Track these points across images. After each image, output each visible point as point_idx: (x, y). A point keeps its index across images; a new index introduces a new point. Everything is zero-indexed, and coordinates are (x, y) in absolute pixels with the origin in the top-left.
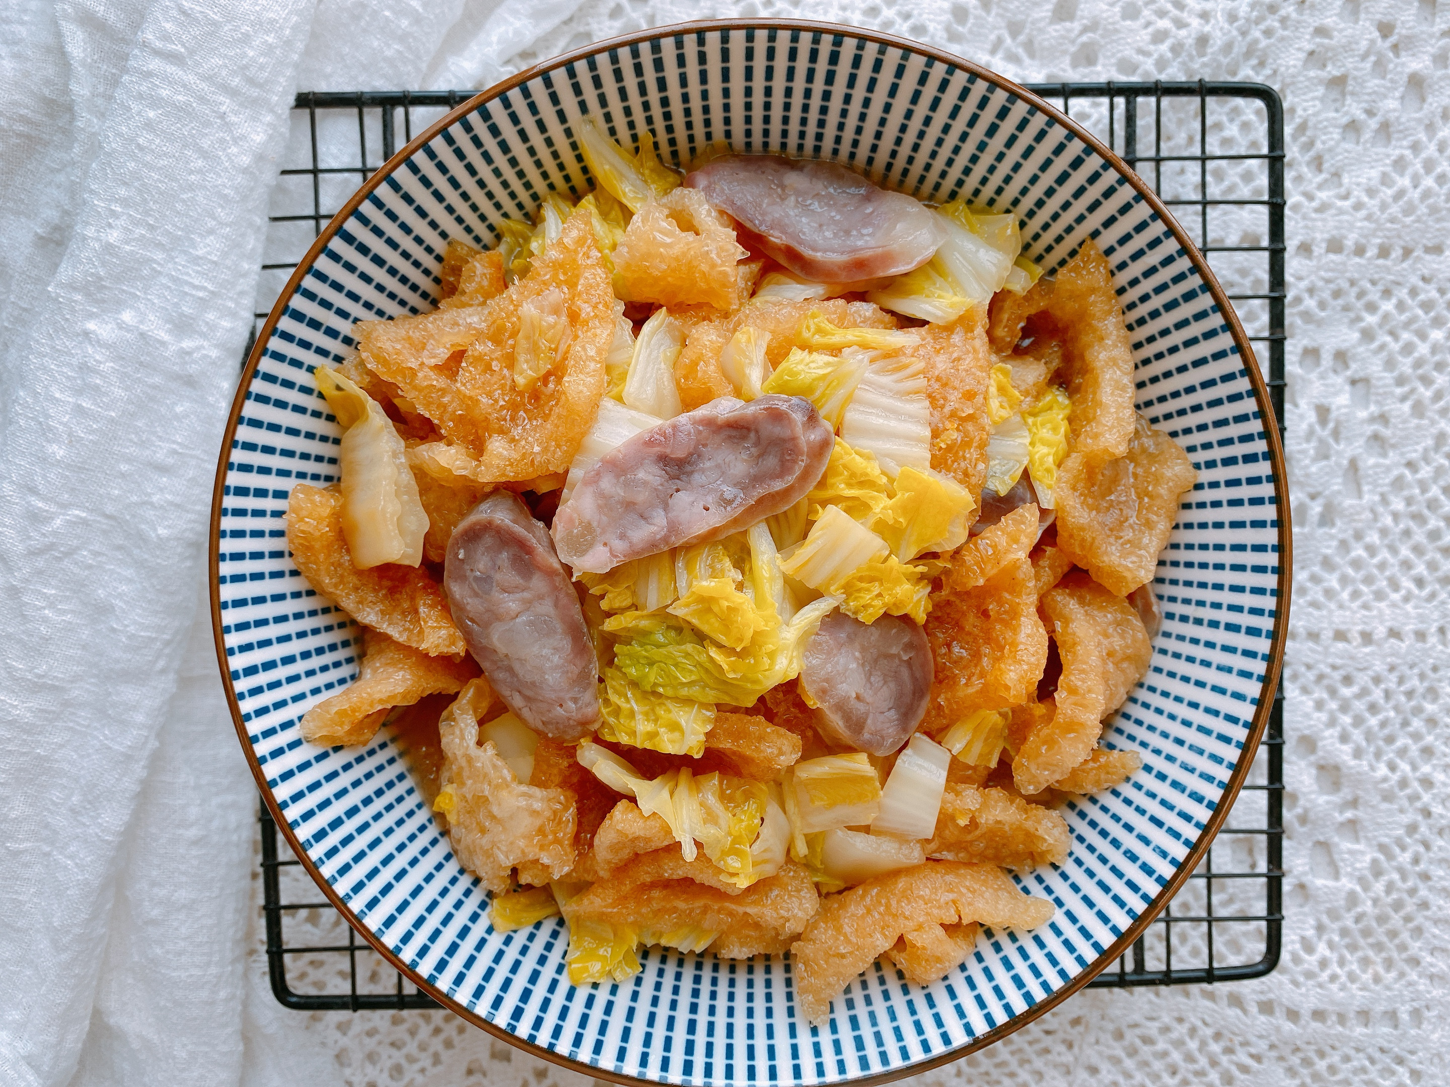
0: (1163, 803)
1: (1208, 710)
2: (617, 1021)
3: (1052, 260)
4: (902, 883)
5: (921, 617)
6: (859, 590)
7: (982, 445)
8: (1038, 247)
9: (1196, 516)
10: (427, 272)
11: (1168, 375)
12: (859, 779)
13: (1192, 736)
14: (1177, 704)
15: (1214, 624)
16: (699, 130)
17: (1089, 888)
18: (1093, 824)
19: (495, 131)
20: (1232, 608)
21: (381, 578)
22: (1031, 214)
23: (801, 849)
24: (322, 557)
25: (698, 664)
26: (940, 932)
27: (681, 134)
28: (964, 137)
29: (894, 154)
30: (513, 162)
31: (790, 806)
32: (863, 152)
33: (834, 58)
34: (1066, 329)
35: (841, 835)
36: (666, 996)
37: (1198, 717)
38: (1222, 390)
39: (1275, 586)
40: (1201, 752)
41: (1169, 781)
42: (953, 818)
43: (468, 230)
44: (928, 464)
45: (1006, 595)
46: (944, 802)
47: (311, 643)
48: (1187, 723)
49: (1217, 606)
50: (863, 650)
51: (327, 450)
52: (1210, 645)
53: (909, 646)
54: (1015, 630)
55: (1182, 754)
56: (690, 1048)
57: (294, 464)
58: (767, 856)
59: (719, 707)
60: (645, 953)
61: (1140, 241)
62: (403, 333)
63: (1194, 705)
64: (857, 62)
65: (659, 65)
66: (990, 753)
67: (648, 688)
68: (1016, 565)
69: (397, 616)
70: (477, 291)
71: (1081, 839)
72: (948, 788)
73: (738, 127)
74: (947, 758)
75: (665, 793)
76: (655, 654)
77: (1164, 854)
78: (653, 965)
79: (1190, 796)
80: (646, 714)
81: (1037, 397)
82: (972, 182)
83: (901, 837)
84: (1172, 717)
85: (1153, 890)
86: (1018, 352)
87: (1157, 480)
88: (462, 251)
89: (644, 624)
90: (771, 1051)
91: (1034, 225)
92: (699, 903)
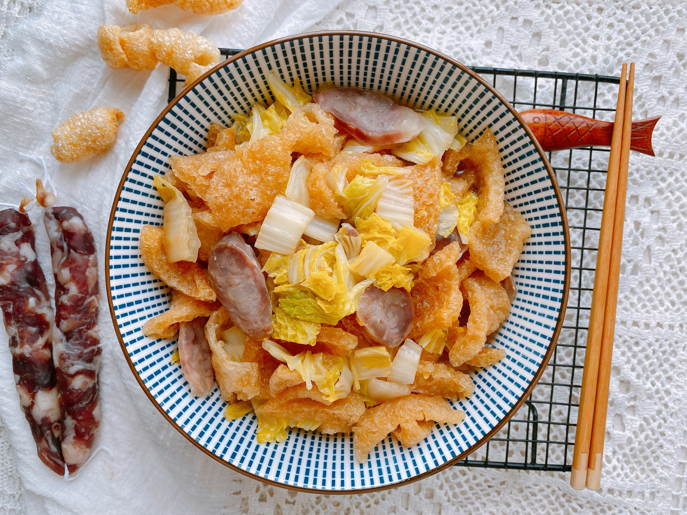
0: (514, 372)
1: (534, 333)
2: (277, 460)
3: (472, 136)
4: (400, 403)
5: (409, 289)
6: (382, 277)
7: (436, 217)
8: (467, 130)
9: (531, 248)
10: (201, 136)
11: (521, 187)
12: (381, 357)
13: (527, 343)
14: (522, 330)
15: (538, 295)
16: (320, 77)
17: (481, 408)
18: (485, 381)
19: (231, 76)
20: (545, 289)
21: (179, 267)
22: (463, 116)
23: (357, 387)
24: (154, 256)
25: (314, 307)
26: (416, 424)
27: (312, 78)
28: (434, 82)
29: (404, 89)
30: (239, 89)
31: (353, 367)
32: (391, 87)
33: (378, 48)
34: (477, 166)
35: (374, 381)
36: (298, 450)
37: (530, 335)
38: (543, 195)
39: (563, 279)
40: (530, 350)
41: (517, 363)
42: (422, 376)
43: (219, 118)
44: (412, 224)
45: (446, 281)
46: (418, 368)
47: (148, 295)
48: (525, 338)
49: (539, 287)
50: (384, 302)
51: (157, 212)
52: (536, 304)
53: (404, 301)
54: (449, 295)
55: (523, 351)
56: (307, 472)
57: (143, 218)
58: (342, 389)
59: (322, 325)
60: (290, 431)
61: (508, 129)
62: (191, 162)
63: (528, 330)
64: (388, 49)
65: (302, 49)
66: (439, 348)
67: (293, 316)
68: (449, 267)
69: (185, 283)
70: (223, 145)
71: (479, 387)
72: (420, 363)
73: (337, 76)
74: (420, 350)
75: (300, 361)
76: (296, 302)
77: (513, 394)
78: (293, 437)
79: (525, 369)
80: (293, 327)
81: (463, 196)
82: (438, 102)
83: (400, 383)
84: (519, 335)
85: (508, 409)
86: (456, 176)
87: (515, 232)
88: (217, 128)
89: (291, 289)
90: (342, 474)
91: (465, 121)
92: (313, 409)
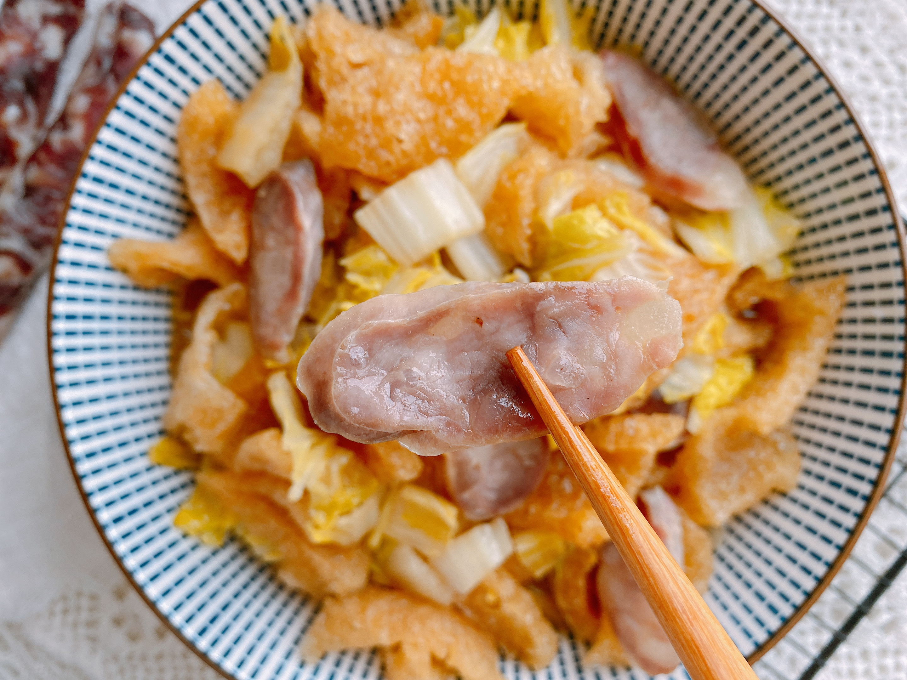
2: (180, 570)
3: (805, 271)
4: (424, 610)
8: (802, 257)
9: (785, 505)
11: (831, 398)
12: (439, 522)
15: (748, 585)
16: (629, 29)
20: (768, 583)
21: (225, 179)
22: (813, 230)
23: (375, 542)
24: (197, 138)
26: (428, 658)
27: (616, 22)
28: (804, 146)
32: (728, 116)
33: (754, 32)
34: (784, 325)
35: (407, 551)
36: (225, 574)
38: (864, 433)
39: (809, 589)
42: (486, 593)
46: (488, 577)
47: (154, 193)
49: (759, 574)
51: (248, 76)
52: (736, 596)
53: (534, 457)
56: (214, 619)
57: (219, 69)
58: (347, 530)
60: (232, 538)
61: (878, 295)
64: (768, 44)
66: (542, 566)
69: (216, 210)
70: (412, 34)
72: (497, 571)
73: (656, 43)
74: (511, 550)
78: (231, 549)
81: (735, 354)
82: (788, 183)
83: (443, 580)
86: (740, 317)
90: (265, 658)
91: (810, 239)
92: (283, 530)
